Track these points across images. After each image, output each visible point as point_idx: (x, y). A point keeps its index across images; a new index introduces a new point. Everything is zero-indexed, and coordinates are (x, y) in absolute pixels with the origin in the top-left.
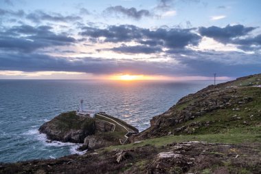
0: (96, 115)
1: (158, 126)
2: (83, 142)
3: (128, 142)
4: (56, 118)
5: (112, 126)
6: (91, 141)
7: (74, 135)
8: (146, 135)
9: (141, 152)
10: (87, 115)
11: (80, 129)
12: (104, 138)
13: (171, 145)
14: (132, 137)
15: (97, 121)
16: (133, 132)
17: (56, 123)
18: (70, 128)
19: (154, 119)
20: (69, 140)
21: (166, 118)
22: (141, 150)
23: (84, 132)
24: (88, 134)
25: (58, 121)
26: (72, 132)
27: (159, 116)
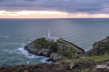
0: (57, 40)
1: (98, 49)
2: (50, 57)
3: (78, 57)
4: (34, 42)
5: (68, 47)
6: (54, 56)
7: (45, 52)
8: (90, 54)
9: (86, 64)
10: (53, 40)
11: (48, 48)
12: (63, 55)
13: (106, 61)
14: (80, 55)
15: (58, 44)
16: (81, 51)
17: (34, 45)
18: (42, 48)
19: (95, 43)
20: (42, 54)
21: (103, 43)
22: (85, 62)
23: (50, 50)
24: (53, 52)
25: (35, 43)
26: (43, 50)
27: (99, 42)
